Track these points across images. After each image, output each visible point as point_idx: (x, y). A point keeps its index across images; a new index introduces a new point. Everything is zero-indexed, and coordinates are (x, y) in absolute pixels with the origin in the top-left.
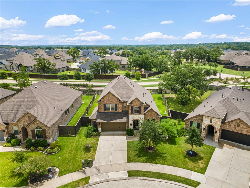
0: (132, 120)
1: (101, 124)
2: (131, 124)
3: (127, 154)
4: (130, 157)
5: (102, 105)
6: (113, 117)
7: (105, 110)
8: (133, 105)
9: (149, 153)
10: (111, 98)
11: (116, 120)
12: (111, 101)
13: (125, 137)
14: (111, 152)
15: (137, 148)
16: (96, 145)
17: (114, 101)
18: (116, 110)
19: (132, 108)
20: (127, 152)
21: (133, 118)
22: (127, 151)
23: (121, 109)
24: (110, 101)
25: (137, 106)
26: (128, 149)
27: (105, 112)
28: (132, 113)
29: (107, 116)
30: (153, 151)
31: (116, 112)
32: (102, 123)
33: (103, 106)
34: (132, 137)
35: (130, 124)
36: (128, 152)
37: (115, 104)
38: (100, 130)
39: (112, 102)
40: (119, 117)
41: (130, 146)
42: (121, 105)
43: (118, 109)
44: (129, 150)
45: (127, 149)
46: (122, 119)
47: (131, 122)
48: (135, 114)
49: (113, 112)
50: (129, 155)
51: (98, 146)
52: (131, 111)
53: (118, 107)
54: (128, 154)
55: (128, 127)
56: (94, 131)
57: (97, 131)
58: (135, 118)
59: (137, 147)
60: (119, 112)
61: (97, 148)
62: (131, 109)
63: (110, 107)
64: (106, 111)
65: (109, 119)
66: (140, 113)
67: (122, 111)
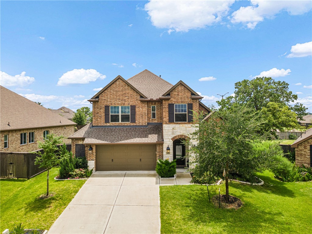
0: (171, 137)
1: (94, 148)
2: (168, 149)
3: (159, 215)
4: (169, 223)
5: (101, 109)
6: (125, 135)
7: (107, 121)
8: (173, 100)
9: (228, 211)
10: (122, 91)
11: (132, 138)
12: (121, 97)
13: (154, 179)
14: (110, 208)
15: (189, 201)
16: (71, 193)
17: (128, 98)
18: (134, 121)
19: (171, 106)
20: (160, 210)
21: (173, 133)
22: (161, 206)
23: (145, 118)
24: (119, 99)
25: (182, 102)
26: (162, 203)
27: (108, 124)
28: (171, 121)
29: (112, 132)
30: (239, 206)
31: (132, 124)
32: (97, 146)
33: (103, 110)
34: (173, 180)
35: (165, 149)
36: (162, 209)
37: (131, 106)
38: (91, 164)
39: (125, 101)
40: (139, 134)
41: (168, 195)
42: (144, 109)
43: (137, 117)
44: (166, 205)
45: (159, 202)
46: (146, 136)
47: (168, 142)
48: (177, 124)
49: (126, 125)
50: (165, 218)
51: (75, 197)
52: (167, 115)
53: (137, 113)
54: (162, 214)
55: (162, 156)
56: (77, 166)
57: (84, 166)
58: (179, 134)
59: (189, 198)
60: (141, 124)
61: (70, 200)
62: (167, 110)
63: (120, 114)
64: (109, 122)
65: (115, 138)
66: (191, 121)
67: (148, 123)
